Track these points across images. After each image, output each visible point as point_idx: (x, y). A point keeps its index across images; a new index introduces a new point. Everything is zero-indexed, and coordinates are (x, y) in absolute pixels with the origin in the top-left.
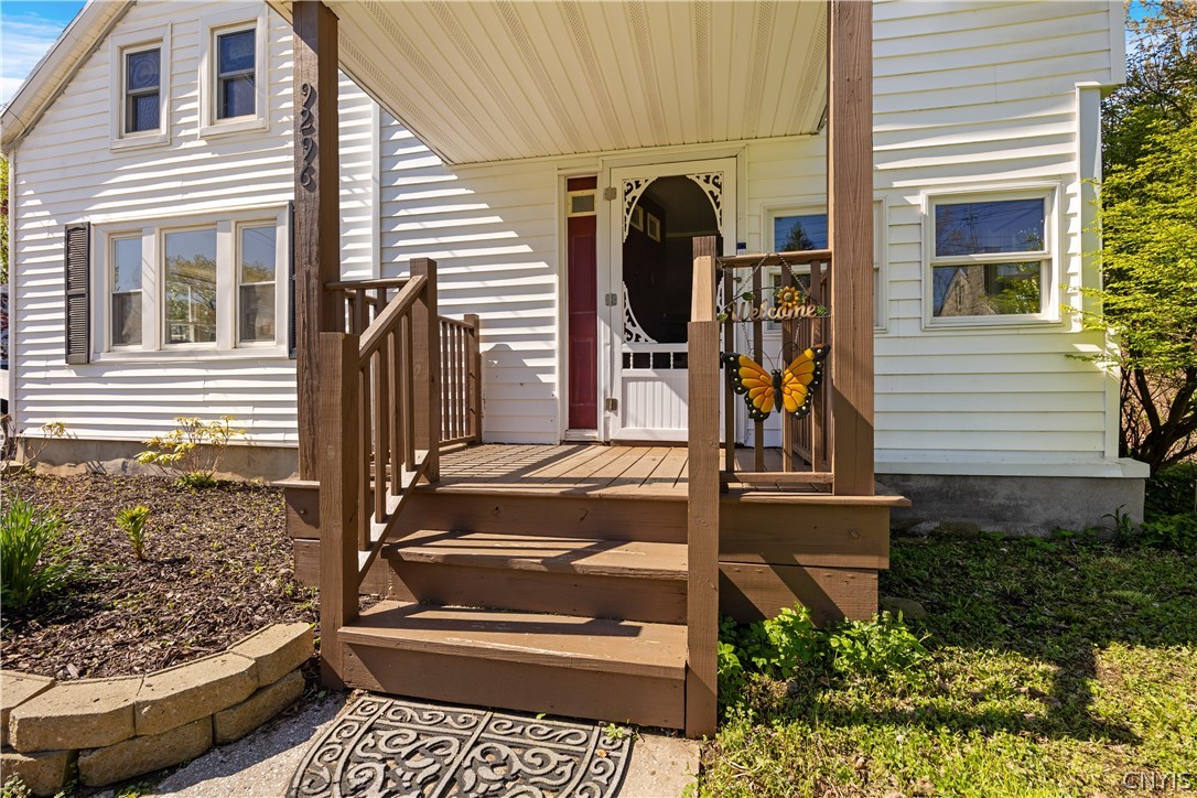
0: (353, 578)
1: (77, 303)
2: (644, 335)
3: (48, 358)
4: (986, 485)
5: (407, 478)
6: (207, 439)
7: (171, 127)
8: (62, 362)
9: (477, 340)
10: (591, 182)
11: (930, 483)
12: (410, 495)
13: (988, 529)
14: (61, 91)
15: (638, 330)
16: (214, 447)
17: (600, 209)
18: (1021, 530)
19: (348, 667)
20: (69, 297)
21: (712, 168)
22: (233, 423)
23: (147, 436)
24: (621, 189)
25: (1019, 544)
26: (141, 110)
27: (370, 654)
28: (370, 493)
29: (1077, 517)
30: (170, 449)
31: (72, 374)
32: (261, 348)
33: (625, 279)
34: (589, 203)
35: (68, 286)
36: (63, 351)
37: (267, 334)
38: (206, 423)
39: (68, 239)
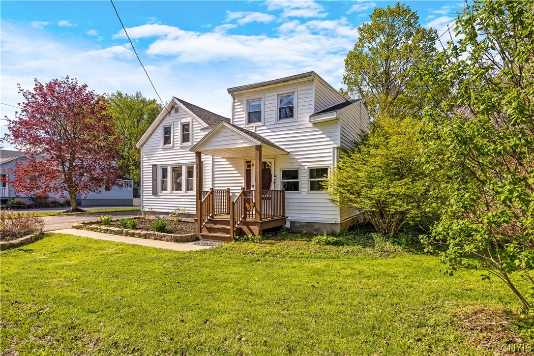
0: (201, 229)
1: (155, 182)
3: (149, 193)
4: (312, 224)
5: (209, 218)
6: (181, 212)
7: (173, 144)
8: (152, 194)
9: (229, 193)
10: (250, 162)
11: (305, 224)
12: (209, 220)
14: (151, 135)
16: (182, 214)
17: (251, 167)
19: (200, 237)
20: (153, 180)
21: (270, 160)
22: (185, 209)
23: (170, 211)
26: (167, 140)
27: (202, 236)
28: (203, 220)
29: (329, 231)
30: (175, 214)
31: (153, 197)
32: (190, 193)
35: (153, 178)
36: (152, 192)
37: (192, 189)
38: (180, 208)
39: (153, 167)
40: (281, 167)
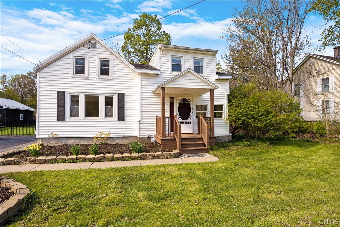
1: (61, 108)
2: (181, 119)
3: (50, 119)
7: (88, 75)
8: (55, 120)
10: (173, 98)
13: (219, 142)
15: (180, 118)
17: (175, 101)
18: (222, 142)
20: (58, 107)
21: (190, 98)
24: (178, 99)
25: (222, 143)
29: (226, 140)
31: (58, 123)
32: (110, 119)
33: (179, 111)
34: (173, 101)
35: (58, 104)
36: (55, 118)
39: (58, 93)
40: (196, 103)
